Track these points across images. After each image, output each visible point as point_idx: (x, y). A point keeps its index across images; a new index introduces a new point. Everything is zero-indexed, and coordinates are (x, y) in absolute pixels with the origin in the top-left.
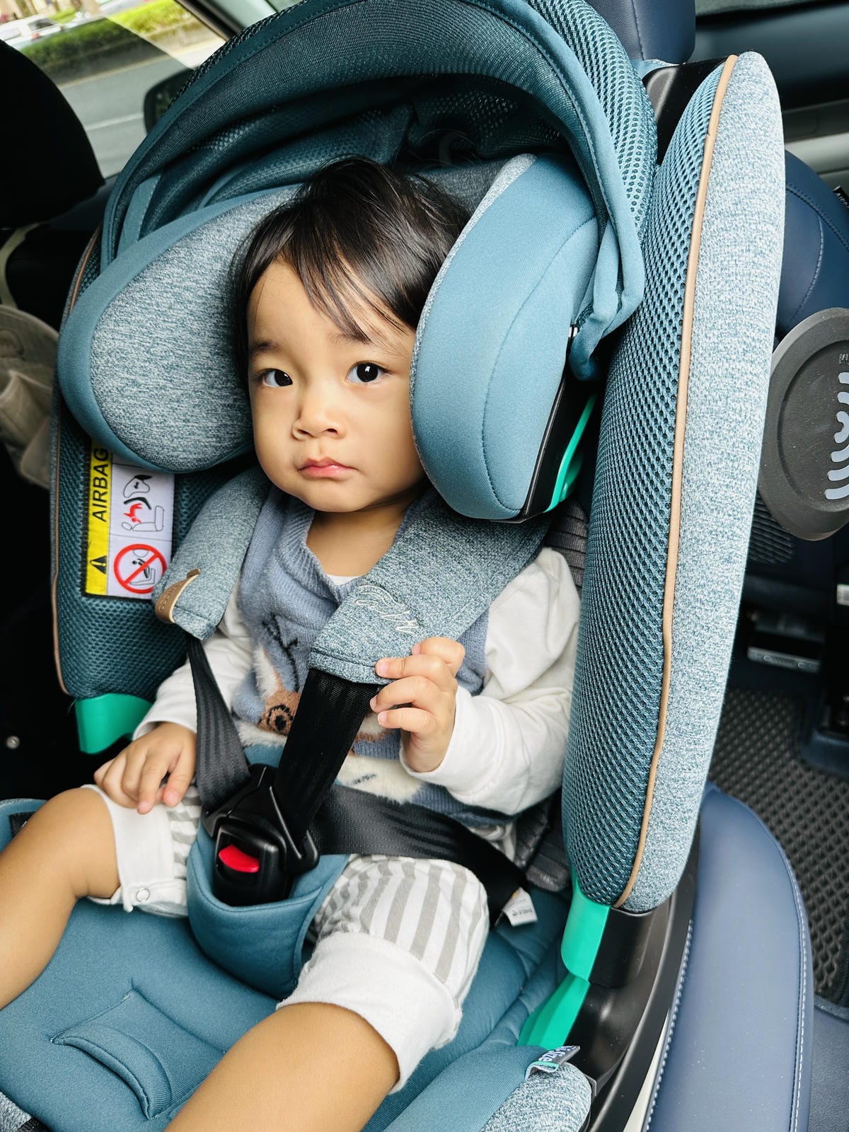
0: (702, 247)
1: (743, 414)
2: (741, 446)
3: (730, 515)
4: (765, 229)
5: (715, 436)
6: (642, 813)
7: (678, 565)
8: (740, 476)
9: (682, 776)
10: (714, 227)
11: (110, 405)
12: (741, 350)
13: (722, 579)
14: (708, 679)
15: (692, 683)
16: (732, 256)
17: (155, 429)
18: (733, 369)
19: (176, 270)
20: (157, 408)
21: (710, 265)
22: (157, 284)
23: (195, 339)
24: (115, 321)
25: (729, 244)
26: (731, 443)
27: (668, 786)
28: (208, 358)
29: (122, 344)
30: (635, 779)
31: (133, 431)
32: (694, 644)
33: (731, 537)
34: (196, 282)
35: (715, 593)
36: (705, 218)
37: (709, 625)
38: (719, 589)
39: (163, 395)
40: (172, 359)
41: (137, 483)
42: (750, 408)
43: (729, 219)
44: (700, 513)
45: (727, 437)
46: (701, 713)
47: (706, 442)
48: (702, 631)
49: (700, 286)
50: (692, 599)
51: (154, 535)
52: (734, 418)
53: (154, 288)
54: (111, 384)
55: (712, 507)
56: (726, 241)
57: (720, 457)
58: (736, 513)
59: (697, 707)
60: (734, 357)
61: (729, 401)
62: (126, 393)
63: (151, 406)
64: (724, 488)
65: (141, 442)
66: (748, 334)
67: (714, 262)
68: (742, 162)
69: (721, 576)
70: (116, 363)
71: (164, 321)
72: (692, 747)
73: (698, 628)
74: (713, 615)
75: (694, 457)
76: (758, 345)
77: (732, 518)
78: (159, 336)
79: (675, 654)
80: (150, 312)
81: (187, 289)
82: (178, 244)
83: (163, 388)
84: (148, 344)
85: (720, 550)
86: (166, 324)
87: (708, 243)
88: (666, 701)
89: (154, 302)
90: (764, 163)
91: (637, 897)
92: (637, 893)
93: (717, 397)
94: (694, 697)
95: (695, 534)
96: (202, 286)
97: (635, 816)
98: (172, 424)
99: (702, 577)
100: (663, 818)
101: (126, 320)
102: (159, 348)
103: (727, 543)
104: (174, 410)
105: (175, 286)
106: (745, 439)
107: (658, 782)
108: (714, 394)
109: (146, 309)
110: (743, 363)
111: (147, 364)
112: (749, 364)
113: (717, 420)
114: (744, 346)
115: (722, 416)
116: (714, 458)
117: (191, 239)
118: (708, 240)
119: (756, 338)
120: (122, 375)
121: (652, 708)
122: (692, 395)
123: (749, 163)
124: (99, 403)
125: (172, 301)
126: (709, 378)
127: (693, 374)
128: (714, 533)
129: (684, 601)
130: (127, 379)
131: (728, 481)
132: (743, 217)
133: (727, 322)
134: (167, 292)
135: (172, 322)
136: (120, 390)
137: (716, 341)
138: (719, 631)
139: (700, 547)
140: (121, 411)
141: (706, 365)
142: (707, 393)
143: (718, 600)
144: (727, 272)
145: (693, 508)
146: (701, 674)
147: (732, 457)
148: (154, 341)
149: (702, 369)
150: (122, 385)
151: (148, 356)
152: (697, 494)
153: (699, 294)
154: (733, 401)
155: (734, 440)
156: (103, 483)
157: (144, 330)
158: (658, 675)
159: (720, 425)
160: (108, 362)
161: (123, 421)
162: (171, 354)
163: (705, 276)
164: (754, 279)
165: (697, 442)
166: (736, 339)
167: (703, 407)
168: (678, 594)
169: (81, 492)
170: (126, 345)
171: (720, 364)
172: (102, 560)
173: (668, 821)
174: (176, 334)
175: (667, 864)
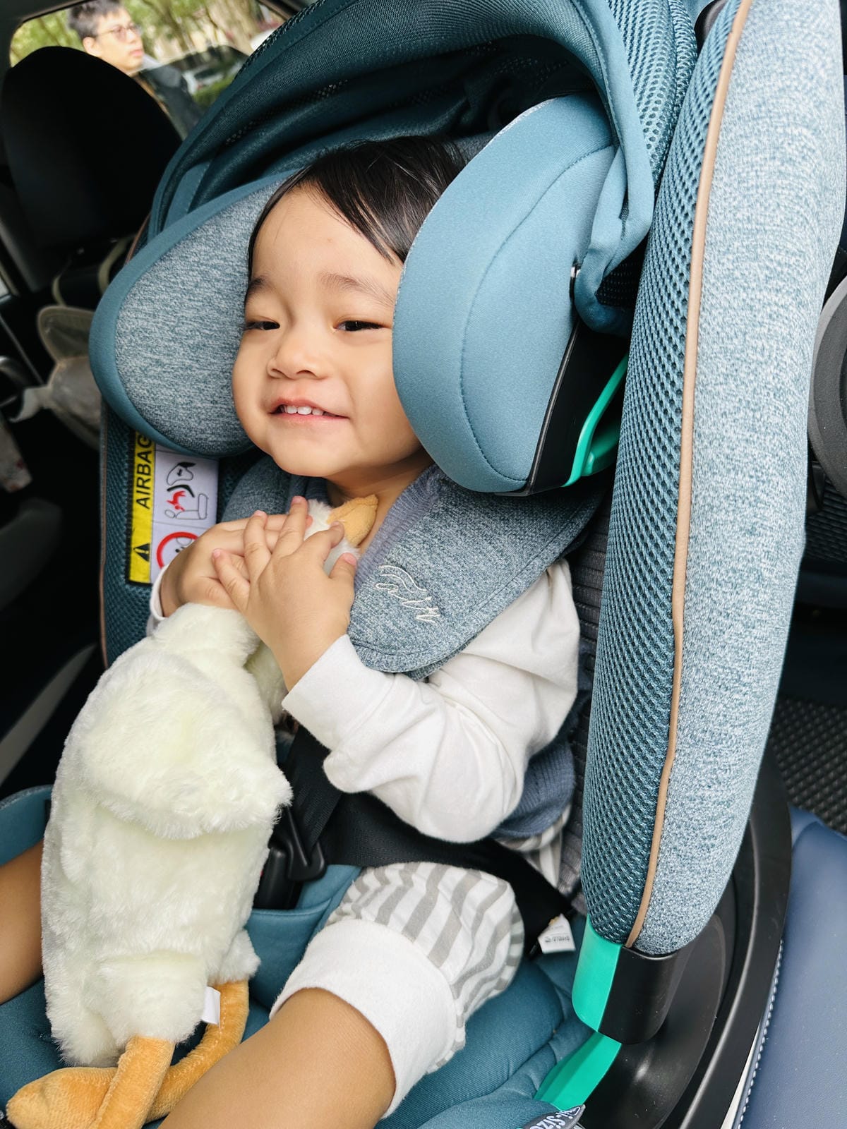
0: (717, 159)
1: (767, 354)
2: (764, 392)
3: (751, 477)
4: (796, 132)
5: (731, 380)
6: (651, 836)
7: (689, 538)
8: (763, 429)
9: (699, 794)
10: (732, 135)
11: (133, 385)
12: (762, 277)
13: (743, 555)
14: (729, 677)
15: (709, 682)
16: (753, 166)
17: (182, 411)
18: (752, 299)
19: (203, 248)
20: (182, 388)
21: (726, 179)
22: (183, 263)
23: (222, 318)
24: (139, 300)
25: (749, 152)
26: (750, 389)
27: (682, 805)
28: (237, 337)
29: (145, 323)
30: (643, 794)
31: (158, 412)
32: (710, 633)
33: (754, 503)
34: (225, 259)
35: (735, 572)
36: (723, 126)
37: (729, 612)
38: (740, 567)
39: (189, 376)
40: (199, 339)
41: (181, 471)
42: (775, 346)
43: (750, 124)
44: (714, 474)
45: (746, 381)
46: (721, 718)
47: (719, 388)
48: (720, 619)
49: (713, 205)
50: (706, 579)
51: (198, 523)
52: (755, 358)
53: (180, 266)
54: (135, 364)
55: (729, 467)
56: (746, 149)
57: (737, 405)
58: (760, 474)
59: (716, 710)
60: (754, 285)
61: (748, 338)
62: (151, 373)
63: (176, 387)
64: (744, 444)
65: (167, 424)
66: (772, 257)
67: (730, 175)
68: (769, 57)
69: (743, 551)
70: (139, 342)
71: (190, 300)
72: (711, 759)
73: (715, 614)
74: (734, 599)
75: (706, 407)
76: (785, 270)
77: (754, 480)
78: (184, 314)
79: (688, 645)
80: (175, 291)
81: (215, 267)
82: (208, 222)
83: (190, 367)
84: (172, 323)
85: (740, 519)
86: (192, 303)
87: (725, 153)
88: (677, 703)
89: (179, 281)
90: (798, 56)
91: (649, 936)
92: (649, 933)
93: (733, 334)
94: (711, 698)
95: (709, 500)
96: (231, 263)
97: (643, 839)
98: (199, 405)
99: (718, 552)
100: (676, 844)
101: (150, 299)
102: (185, 328)
103: (749, 511)
104: (201, 391)
105: (202, 264)
106: (769, 383)
107: (670, 800)
108: (728, 330)
109: (171, 287)
110: (765, 293)
111: (172, 344)
112: (773, 293)
113: (732, 361)
114: (767, 272)
115: (738, 356)
116: (730, 406)
117: (221, 217)
118: (725, 150)
119: (783, 262)
120: (145, 355)
121: (661, 710)
122: (702, 333)
123: (778, 58)
124: (124, 384)
125: (198, 279)
126: (721, 311)
127: (704, 309)
128: (731, 498)
129: (696, 581)
130: (151, 358)
131: (748, 435)
132: (768, 120)
133: (745, 244)
134: (193, 271)
135: (198, 301)
136: (144, 370)
137: (731, 267)
138: (742, 618)
139: (715, 516)
140: (145, 392)
141: (718, 296)
142: (720, 330)
143: (740, 581)
144: (745, 185)
145: (705, 468)
146: (720, 670)
147: (752, 406)
148: (179, 320)
149: (714, 301)
150: (146, 365)
151: (173, 335)
152: (710, 451)
153: (712, 214)
154: (753, 337)
155: (755, 384)
156: (146, 470)
157: (169, 309)
158: (668, 670)
159: (737, 367)
160: (131, 341)
161: (148, 402)
162: (198, 333)
163: (719, 193)
164: (780, 191)
165: (709, 388)
166: (756, 264)
167: (715, 346)
168: (690, 573)
169: (125, 478)
170: (150, 325)
171: (736, 294)
172: (146, 547)
173: (683, 848)
174: (203, 313)
175: (684, 900)
